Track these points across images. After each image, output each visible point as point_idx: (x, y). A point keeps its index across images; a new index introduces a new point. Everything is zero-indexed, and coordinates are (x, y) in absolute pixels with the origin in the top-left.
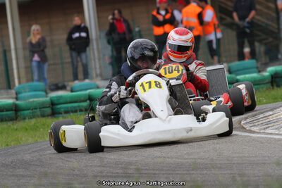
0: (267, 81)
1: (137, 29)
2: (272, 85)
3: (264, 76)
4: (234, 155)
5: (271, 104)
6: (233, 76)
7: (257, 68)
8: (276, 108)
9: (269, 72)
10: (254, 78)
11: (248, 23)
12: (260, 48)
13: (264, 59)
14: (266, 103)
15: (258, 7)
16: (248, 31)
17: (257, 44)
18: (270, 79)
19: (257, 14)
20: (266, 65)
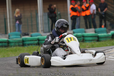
0: (110, 37)
2: (112, 39)
3: (109, 35)
5: (111, 46)
6: (96, 34)
7: (106, 31)
9: (111, 33)
10: (105, 35)
11: (104, 13)
12: (108, 23)
14: (109, 46)
15: (109, 7)
16: (104, 16)
20: (110, 30)
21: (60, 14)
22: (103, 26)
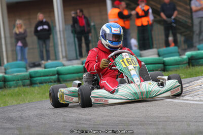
0: (185, 62)
1: (92, 24)
2: (189, 65)
3: (183, 58)
4: (161, 115)
6: (161, 58)
7: (179, 52)
8: (191, 82)
9: (187, 55)
10: (176, 60)
12: (180, 38)
13: (184, 46)
14: (185, 78)
15: (178, 8)
16: (174, 25)
18: (187, 60)
19: (179, 14)
20: (185, 50)
21: (94, 26)
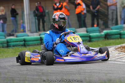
0: (103, 37)
1: (47, 11)
2: (105, 39)
3: (102, 34)
4: (86, 69)
6: (88, 34)
7: (99, 31)
9: (104, 33)
10: (97, 35)
11: (96, 10)
12: (101, 22)
13: (103, 27)
15: (101, 4)
16: (96, 14)
17: (100, 20)
18: (104, 36)
19: (101, 7)
20: (103, 30)
21: (48, 12)
22: (95, 25)
